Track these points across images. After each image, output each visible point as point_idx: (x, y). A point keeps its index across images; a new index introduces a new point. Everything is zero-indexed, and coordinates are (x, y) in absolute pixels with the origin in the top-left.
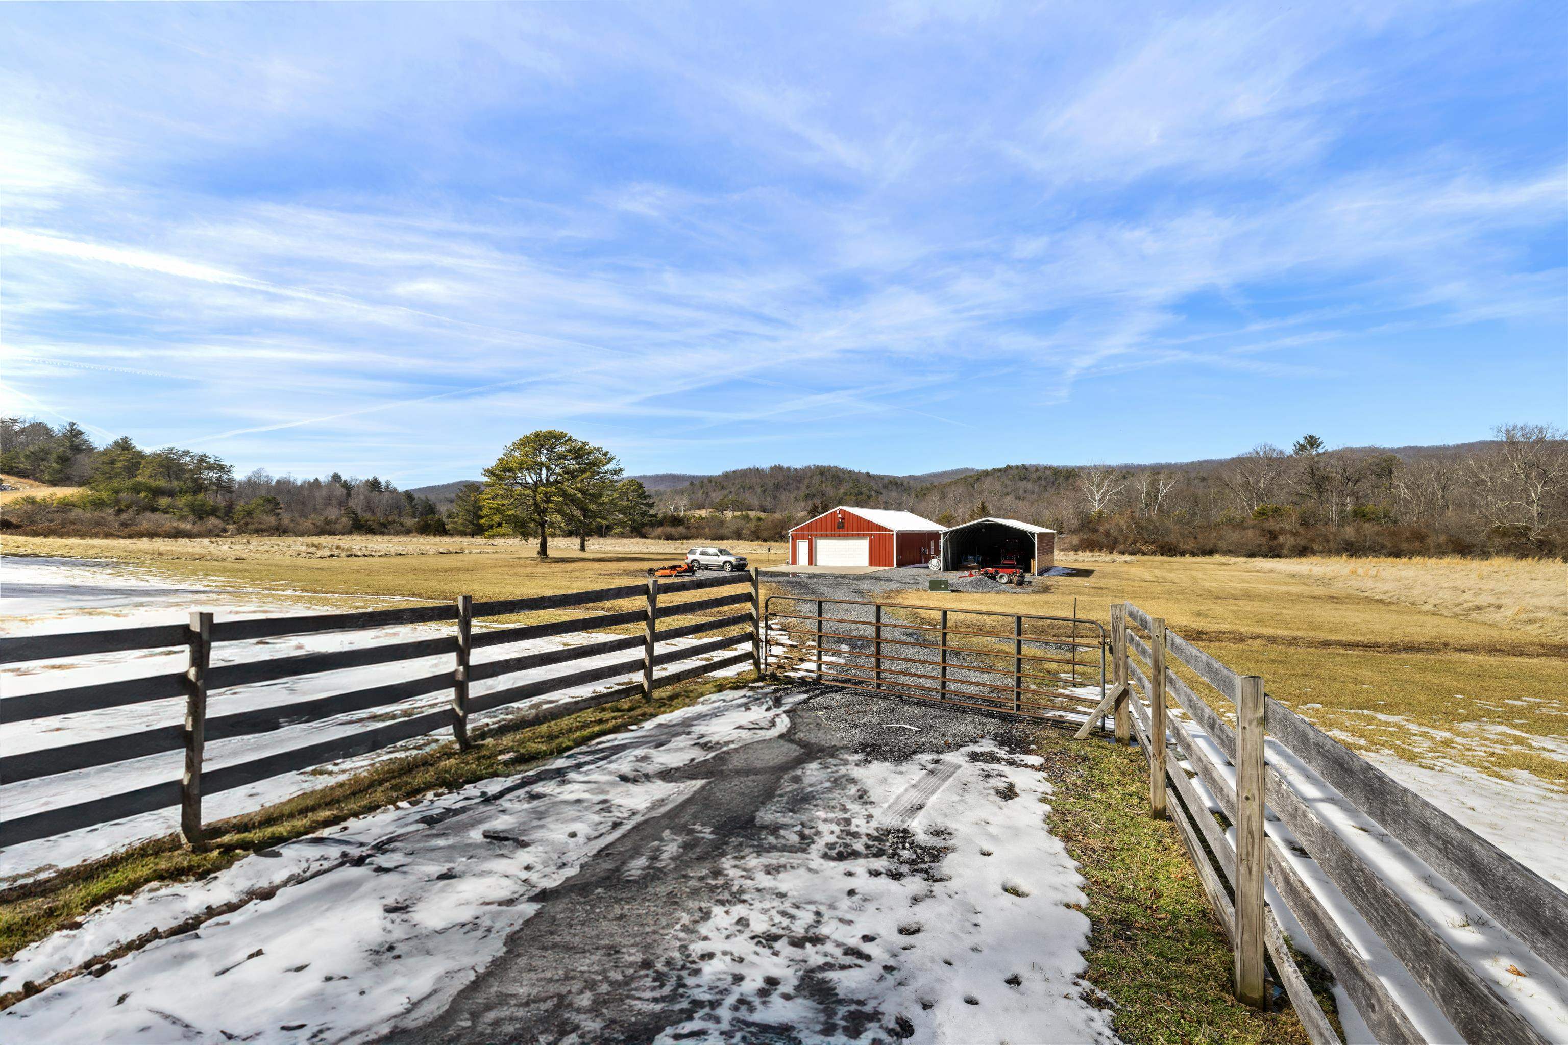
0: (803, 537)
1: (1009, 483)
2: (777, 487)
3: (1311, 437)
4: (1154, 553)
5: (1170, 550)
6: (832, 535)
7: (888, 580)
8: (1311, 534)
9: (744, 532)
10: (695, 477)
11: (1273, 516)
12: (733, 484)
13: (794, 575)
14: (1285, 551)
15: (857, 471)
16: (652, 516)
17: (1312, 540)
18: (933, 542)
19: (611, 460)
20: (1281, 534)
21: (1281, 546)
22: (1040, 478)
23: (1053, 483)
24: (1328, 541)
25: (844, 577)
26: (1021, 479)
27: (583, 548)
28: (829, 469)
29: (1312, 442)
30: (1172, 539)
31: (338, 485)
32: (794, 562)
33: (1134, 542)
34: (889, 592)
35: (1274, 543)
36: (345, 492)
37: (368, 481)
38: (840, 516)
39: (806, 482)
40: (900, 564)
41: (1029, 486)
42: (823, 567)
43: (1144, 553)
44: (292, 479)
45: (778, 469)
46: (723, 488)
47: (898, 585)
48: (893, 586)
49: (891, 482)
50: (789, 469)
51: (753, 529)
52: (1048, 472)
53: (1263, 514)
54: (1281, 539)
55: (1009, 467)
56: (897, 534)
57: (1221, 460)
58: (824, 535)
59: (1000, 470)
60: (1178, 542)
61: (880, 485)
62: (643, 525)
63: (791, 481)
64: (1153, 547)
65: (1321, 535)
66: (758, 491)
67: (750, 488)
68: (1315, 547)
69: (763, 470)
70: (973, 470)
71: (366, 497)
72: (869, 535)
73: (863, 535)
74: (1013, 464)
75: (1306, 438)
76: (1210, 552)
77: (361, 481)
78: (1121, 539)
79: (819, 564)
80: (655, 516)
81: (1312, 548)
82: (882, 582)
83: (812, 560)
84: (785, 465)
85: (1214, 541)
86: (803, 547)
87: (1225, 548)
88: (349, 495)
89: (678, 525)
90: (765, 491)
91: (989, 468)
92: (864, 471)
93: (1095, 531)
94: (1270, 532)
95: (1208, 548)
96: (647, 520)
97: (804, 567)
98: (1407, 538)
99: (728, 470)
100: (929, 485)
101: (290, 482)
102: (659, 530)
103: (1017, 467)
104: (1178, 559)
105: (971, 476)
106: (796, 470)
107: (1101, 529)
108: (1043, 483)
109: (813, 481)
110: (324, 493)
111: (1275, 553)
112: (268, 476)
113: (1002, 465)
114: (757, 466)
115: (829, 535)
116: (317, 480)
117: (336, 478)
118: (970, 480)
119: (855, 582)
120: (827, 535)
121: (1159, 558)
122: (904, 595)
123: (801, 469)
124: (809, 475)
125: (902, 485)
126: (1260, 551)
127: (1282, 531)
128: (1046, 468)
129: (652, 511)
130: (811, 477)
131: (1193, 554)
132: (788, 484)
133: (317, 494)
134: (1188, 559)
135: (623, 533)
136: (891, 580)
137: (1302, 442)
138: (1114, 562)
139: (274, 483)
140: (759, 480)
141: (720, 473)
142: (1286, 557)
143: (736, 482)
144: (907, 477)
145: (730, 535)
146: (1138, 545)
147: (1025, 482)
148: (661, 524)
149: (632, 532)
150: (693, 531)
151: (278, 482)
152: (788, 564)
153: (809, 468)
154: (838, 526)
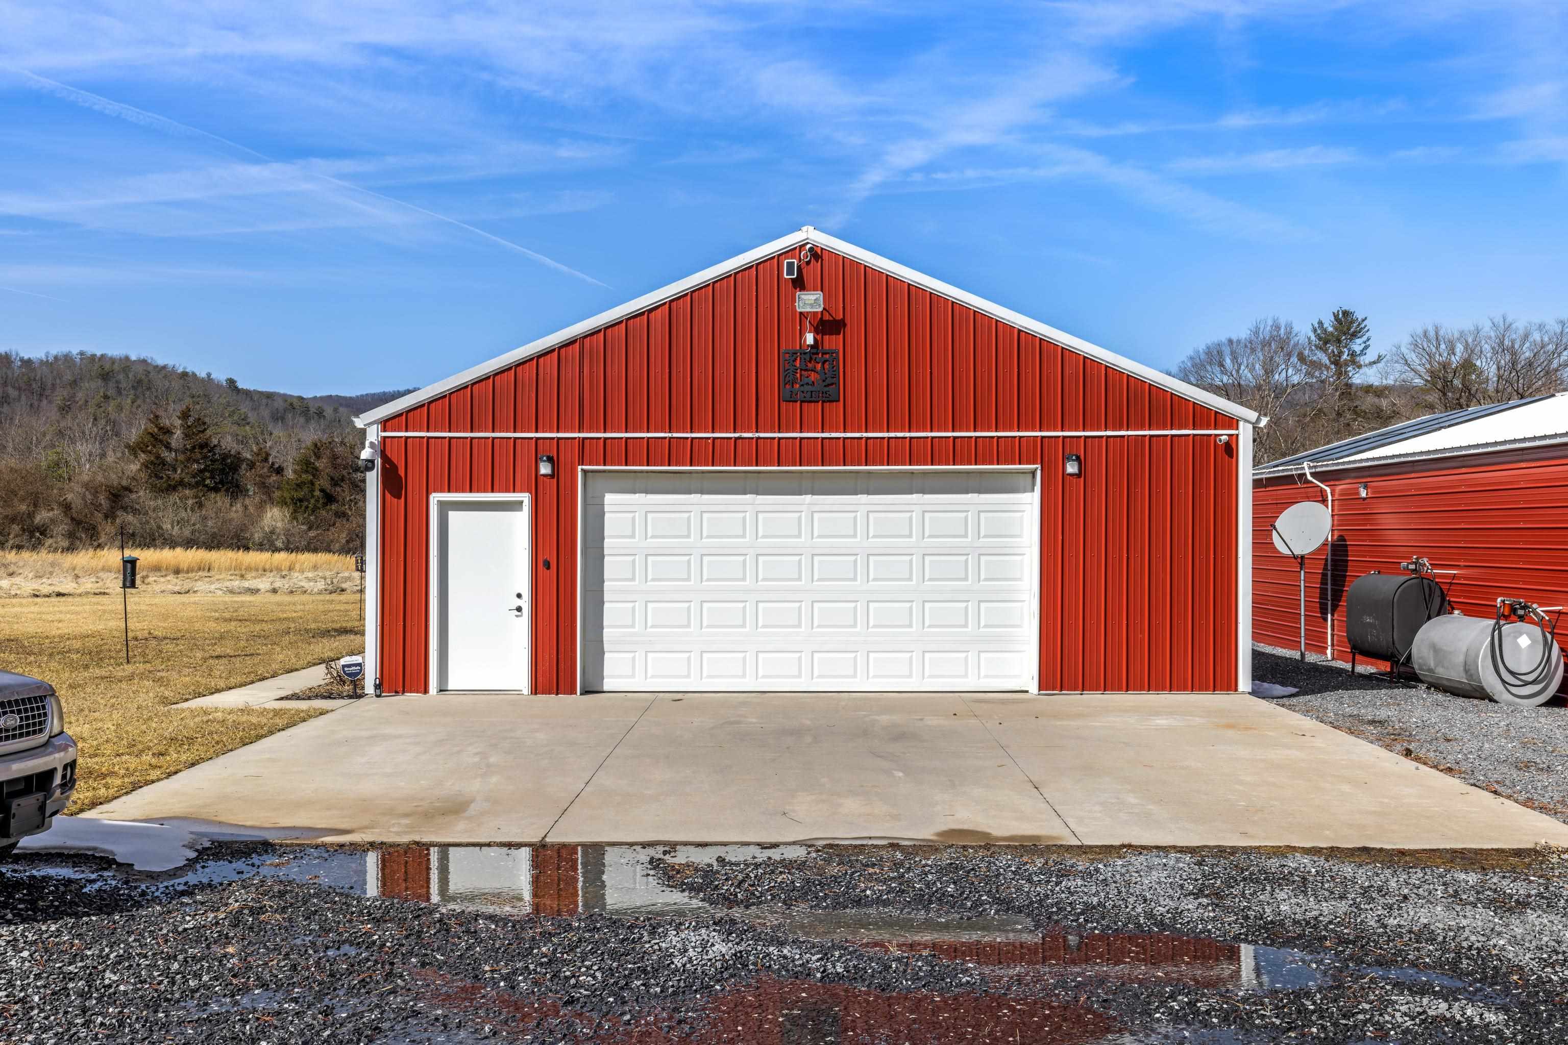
3: (1346, 313)
28: (126, 364)
29: (1347, 325)
61: (266, 413)
63: (13, 393)
75: (1336, 316)
92: (220, 376)
109: (80, 395)
123: (44, 363)
124: (68, 377)
125: (320, 414)
130: (74, 383)
154: (787, 378)
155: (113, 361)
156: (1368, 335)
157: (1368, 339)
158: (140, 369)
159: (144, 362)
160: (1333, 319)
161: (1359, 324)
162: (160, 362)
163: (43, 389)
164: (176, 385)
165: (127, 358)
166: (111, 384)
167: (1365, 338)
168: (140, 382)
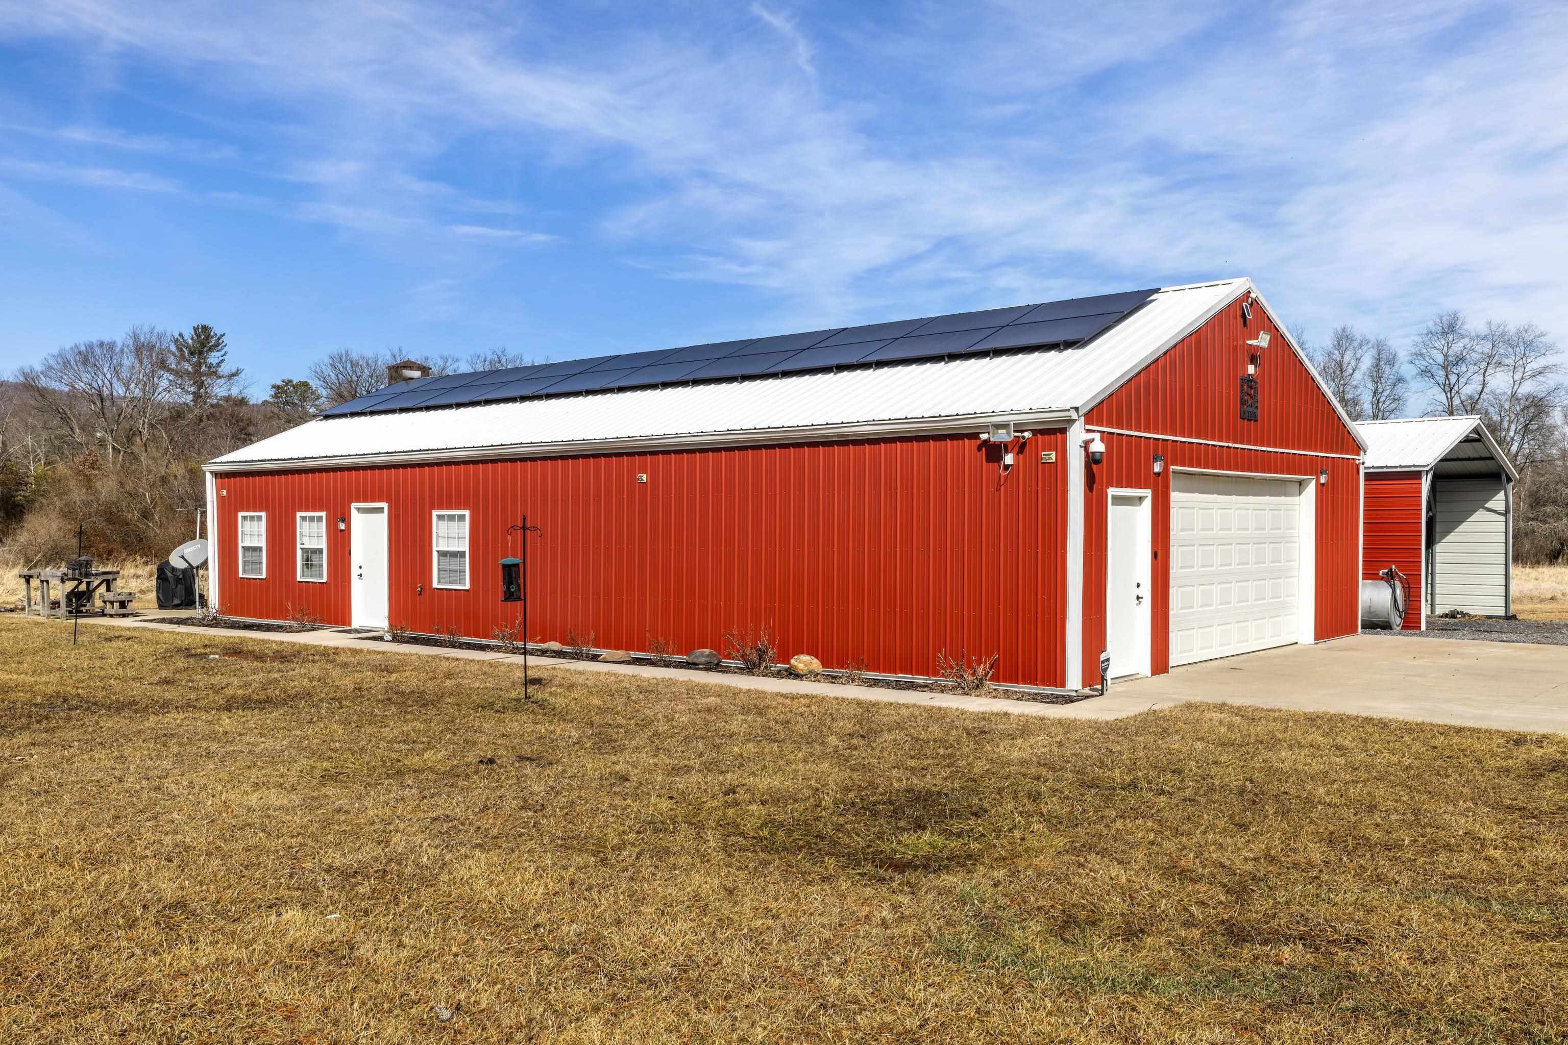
72: (1315, 467)
156: (226, 349)
157: (225, 354)
160: (193, 332)
161: (219, 339)
167: (223, 352)
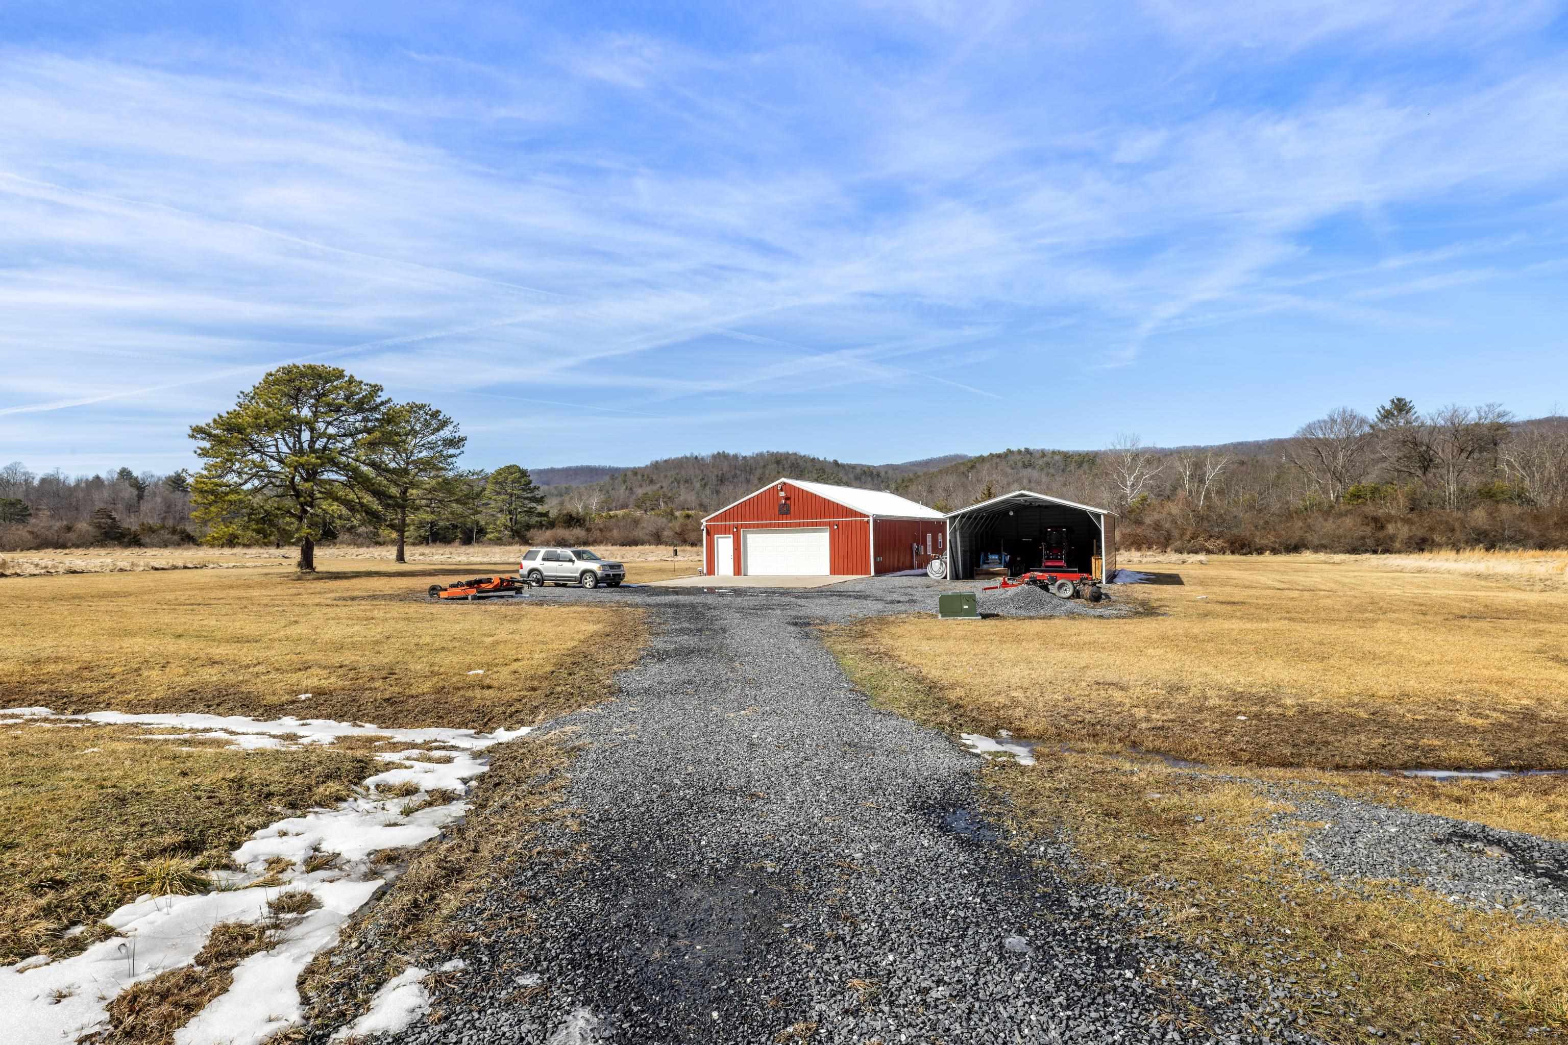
0: (724, 530)
1: (1009, 471)
2: (722, 480)
4: (1223, 551)
5: (1243, 546)
6: (770, 525)
7: (861, 596)
8: (1428, 521)
9: (666, 533)
10: (617, 470)
11: (1373, 499)
12: (666, 476)
13: (711, 590)
14: (1397, 545)
15: (821, 459)
16: (541, 515)
17: (1432, 529)
18: (929, 537)
19: (444, 424)
20: (1389, 522)
21: (1392, 538)
22: (1048, 464)
23: (1063, 471)
24: (1453, 530)
25: (785, 592)
26: (1025, 466)
27: (401, 558)
28: (787, 456)
29: (1401, 406)
30: (1244, 531)
31: (127, 483)
32: (711, 571)
33: (1194, 537)
34: (863, 622)
35: (1380, 535)
36: (135, 492)
37: (169, 478)
38: (782, 494)
39: (759, 472)
40: (881, 570)
41: (1035, 474)
42: (757, 578)
43: (1209, 552)
44: (61, 477)
45: (721, 457)
46: (652, 482)
47: (880, 606)
48: (872, 607)
49: (865, 472)
50: (735, 457)
51: (678, 530)
52: (1057, 458)
53: (1359, 497)
54: (1390, 529)
55: (1010, 452)
56: (875, 521)
57: (1258, 442)
58: (758, 526)
59: (999, 456)
60: (1253, 535)
61: (851, 476)
62: (528, 527)
63: (738, 472)
64: (1220, 542)
65: (1441, 522)
66: (698, 485)
67: (686, 481)
68: (1437, 538)
69: (703, 459)
70: (965, 456)
71: (165, 499)
72: (829, 524)
73: (821, 524)
74: (1014, 448)
76: (1295, 548)
77: (159, 479)
78: (1176, 533)
79: (751, 571)
80: (546, 514)
81: (1433, 541)
82: (851, 601)
83: (739, 567)
84: (731, 452)
85: (1299, 533)
86: (724, 545)
87: (1316, 542)
88: (140, 497)
89: (575, 526)
90: (705, 485)
91: (986, 454)
92: (830, 459)
93: (1139, 523)
94: (1375, 520)
95: (1293, 542)
96: (534, 520)
97: (725, 578)
98: (1556, 524)
99: (658, 459)
100: (911, 476)
101: (58, 480)
102: (549, 534)
103: (1019, 452)
104: (1254, 558)
105: (963, 464)
106: (745, 458)
107: (1148, 521)
108: (1052, 471)
109: (767, 472)
110: (106, 494)
111: (1384, 546)
112: (25, 474)
113: (1001, 450)
114: (696, 453)
115: (766, 526)
116: (97, 478)
117: (125, 474)
118: (962, 469)
119: (801, 602)
120: (762, 526)
121: (1229, 557)
122: (893, 629)
123: (752, 458)
124: (762, 464)
125: (878, 475)
126: (1363, 545)
127: (1390, 519)
128: (1054, 453)
129: (540, 508)
130: (764, 466)
131: (1275, 551)
132: (735, 476)
133: (96, 496)
134: (1267, 557)
135: (499, 539)
136: (866, 597)
137: (1388, 406)
138: (1184, 562)
139: (36, 482)
140: (698, 472)
141: (648, 463)
142: (1399, 552)
143: (669, 474)
144: (884, 466)
145: (647, 538)
146: (1201, 540)
147: (1029, 470)
148: (552, 525)
149: (513, 537)
150: (596, 534)
151: (43, 481)
152: (701, 572)
153: (761, 455)
154: (780, 510)
155: (781, 455)
158: (793, 457)
159: (795, 454)
162: (802, 454)
163: (751, 469)
164: (809, 464)
165: (788, 453)
166: (781, 466)
168: (793, 464)
